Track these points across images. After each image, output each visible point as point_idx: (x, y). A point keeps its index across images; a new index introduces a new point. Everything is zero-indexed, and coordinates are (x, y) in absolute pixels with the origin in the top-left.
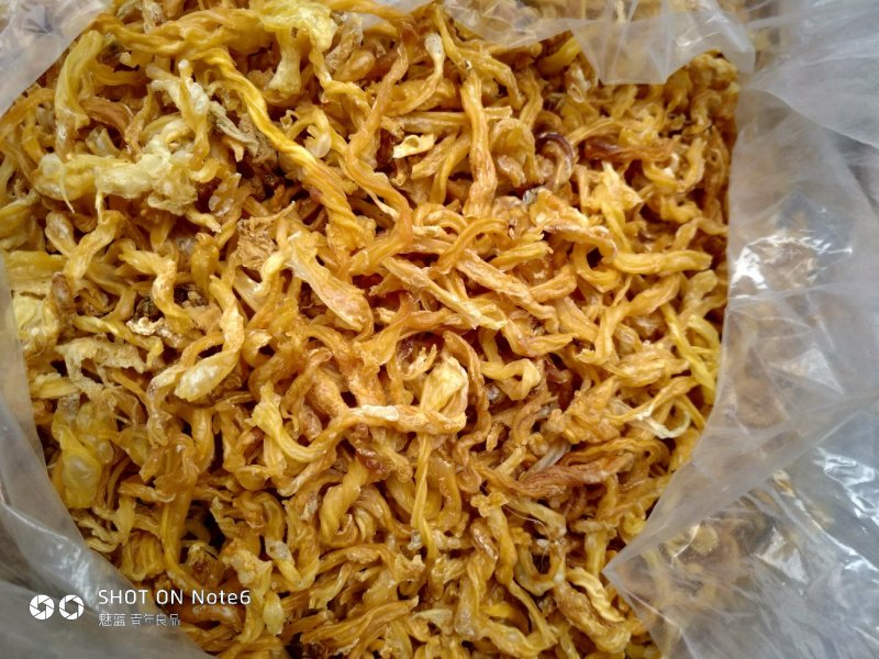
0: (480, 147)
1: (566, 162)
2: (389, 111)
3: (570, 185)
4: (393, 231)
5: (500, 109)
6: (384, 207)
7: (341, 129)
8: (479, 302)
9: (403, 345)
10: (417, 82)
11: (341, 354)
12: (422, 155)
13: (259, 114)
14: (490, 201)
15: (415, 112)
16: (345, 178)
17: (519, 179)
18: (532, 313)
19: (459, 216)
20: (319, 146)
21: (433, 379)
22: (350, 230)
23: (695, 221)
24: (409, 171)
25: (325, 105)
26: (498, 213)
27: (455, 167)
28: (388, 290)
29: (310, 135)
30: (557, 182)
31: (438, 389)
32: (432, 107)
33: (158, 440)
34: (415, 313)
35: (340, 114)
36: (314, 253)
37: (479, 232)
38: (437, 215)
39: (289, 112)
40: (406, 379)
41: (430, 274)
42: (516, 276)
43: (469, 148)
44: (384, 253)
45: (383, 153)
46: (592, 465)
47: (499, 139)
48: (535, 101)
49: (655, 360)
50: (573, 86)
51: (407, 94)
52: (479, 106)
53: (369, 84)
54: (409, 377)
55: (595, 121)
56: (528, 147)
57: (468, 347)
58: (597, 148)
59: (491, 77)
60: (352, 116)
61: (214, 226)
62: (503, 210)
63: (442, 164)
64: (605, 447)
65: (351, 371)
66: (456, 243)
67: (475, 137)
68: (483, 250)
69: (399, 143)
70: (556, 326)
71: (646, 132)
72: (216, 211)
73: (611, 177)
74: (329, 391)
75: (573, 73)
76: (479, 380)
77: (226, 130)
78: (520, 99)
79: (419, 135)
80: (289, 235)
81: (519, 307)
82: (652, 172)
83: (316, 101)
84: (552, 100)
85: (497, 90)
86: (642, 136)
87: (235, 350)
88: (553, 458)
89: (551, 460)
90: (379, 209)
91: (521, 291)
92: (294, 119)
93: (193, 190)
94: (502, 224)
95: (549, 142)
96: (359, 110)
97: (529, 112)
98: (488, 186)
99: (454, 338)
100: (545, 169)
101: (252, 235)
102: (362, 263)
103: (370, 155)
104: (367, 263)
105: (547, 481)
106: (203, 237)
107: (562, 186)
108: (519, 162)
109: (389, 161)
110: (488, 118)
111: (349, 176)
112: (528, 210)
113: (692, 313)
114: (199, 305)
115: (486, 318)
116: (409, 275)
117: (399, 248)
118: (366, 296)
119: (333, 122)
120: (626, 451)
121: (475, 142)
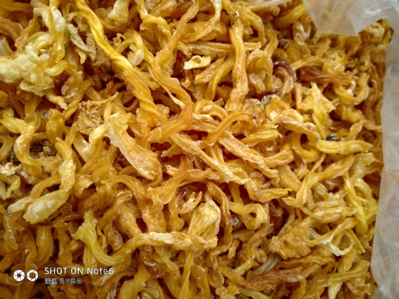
0: (239, 67)
1: (290, 81)
2: (182, 38)
3: (291, 95)
4: (180, 116)
5: (254, 44)
6: (176, 100)
7: (151, 48)
8: (231, 166)
9: (181, 190)
10: (203, 23)
11: (139, 195)
12: (202, 69)
13: (98, 33)
14: (242, 101)
15: (199, 41)
16: (152, 80)
17: (261, 89)
18: (265, 174)
19: (222, 109)
20: (136, 58)
21: (198, 213)
22: (151, 114)
23: (362, 122)
24: (194, 78)
25: (142, 31)
26: (247, 109)
27: (222, 78)
28: (174, 153)
29: (131, 50)
30: (284, 92)
31: (201, 220)
32: (211, 39)
33: (11, 246)
34: (190, 171)
35: (152, 39)
36: (126, 127)
37: (234, 120)
38: (209, 107)
39: (119, 35)
40: (180, 213)
41: (201, 145)
42: (256, 150)
43: (233, 67)
44: (173, 131)
45: (177, 66)
46: (293, 270)
47: (251, 63)
48: (274, 42)
49: (336, 207)
50: (298, 34)
51: (196, 30)
52: (241, 41)
53: (172, 21)
54: (183, 212)
55: (309, 57)
56: (268, 69)
57: (222, 194)
58: (308, 73)
59: (249, 24)
60: (159, 40)
61: (63, 105)
62: (250, 107)
63: (214, 76)
64: (302, 261)
65: (144, 207)
66: (219, 127)
67: (237, 61)
68: (236, 132)
69: (188, 60)
70: (278, 182)
71: (338, 66)
72: (66, 95)
73: (316, 91)
74: (129, 220)
75: (297, 27)
76: (228, 215)
77: (75, 43)
78: (265, 40)
79: (202, 56)
80: (112, 113)
81: (257, 170)
82: (340, 91)
83: (138, 30)
84: (282, 43)
85: (252, 33)
86: (335, 68)
87: (67, 190)
88: (270, 265)
89: (268, 267)
90: (172, 101)
91: (259, 160)
92: (122, 40)
93: (51, 80)
94: (249, 116)
95: (280, 68)
96: (164, 36)
97: (270, 48)
98: (243, 92)
99: (213, 187)
100: (276, 83)
101: (88, 112)
102: (157, 135)
103: (169, 65)
104: (161, 136)
105: (265, 282)
106: (54, 112)
107: (286, 95)
108: (262, 78)
109: (181, 71)
110: (246, 49)
111: (155, 79)
112: (265, 108)
113: (357, 177)
114: (49, 156)
115: (234, 176)
116: (188, 146)
117: (183, 127)
118: (159, 158)
119: (147, 43)
120: (314, 263)
121: (236, 63)
